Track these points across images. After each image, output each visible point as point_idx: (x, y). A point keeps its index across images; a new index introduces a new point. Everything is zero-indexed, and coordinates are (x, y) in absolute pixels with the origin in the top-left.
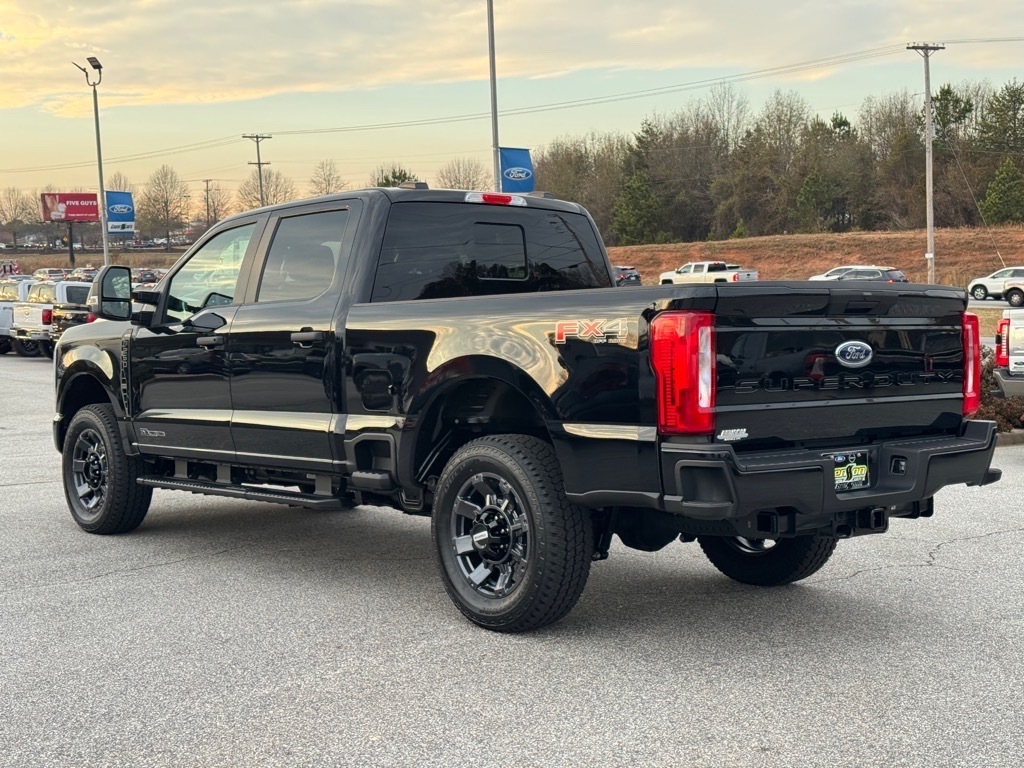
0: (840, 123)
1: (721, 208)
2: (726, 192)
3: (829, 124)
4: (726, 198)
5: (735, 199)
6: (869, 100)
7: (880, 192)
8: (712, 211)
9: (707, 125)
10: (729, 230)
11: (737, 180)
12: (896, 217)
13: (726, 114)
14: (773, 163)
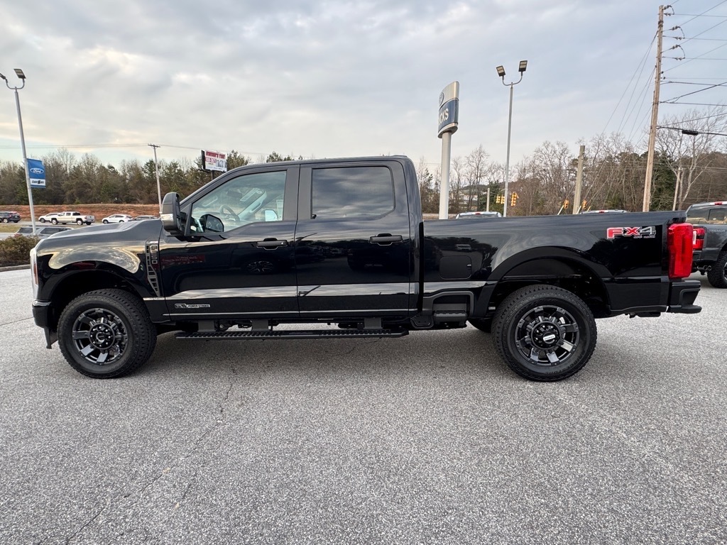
0: (111, 167)
1: (68, 193)
2: (70, 187)
3: (106, 167)
4: (70, 190)
5: (74, 190)
6: (124, 161)
7: (132, 191)
8: (64, 193)
9: (56, 162)
10: (73, 202)
11: (74, 183)
12: (138, 200)
13: (65, 159)
14: (88, 179)
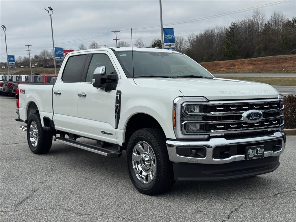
0: (295, 21)
1: (257, 48)
4: (258, 45)
5: (261, 45)
8: (254, 48)
10: (259, 55)
11: (262, 39)
13: (258, 19)
